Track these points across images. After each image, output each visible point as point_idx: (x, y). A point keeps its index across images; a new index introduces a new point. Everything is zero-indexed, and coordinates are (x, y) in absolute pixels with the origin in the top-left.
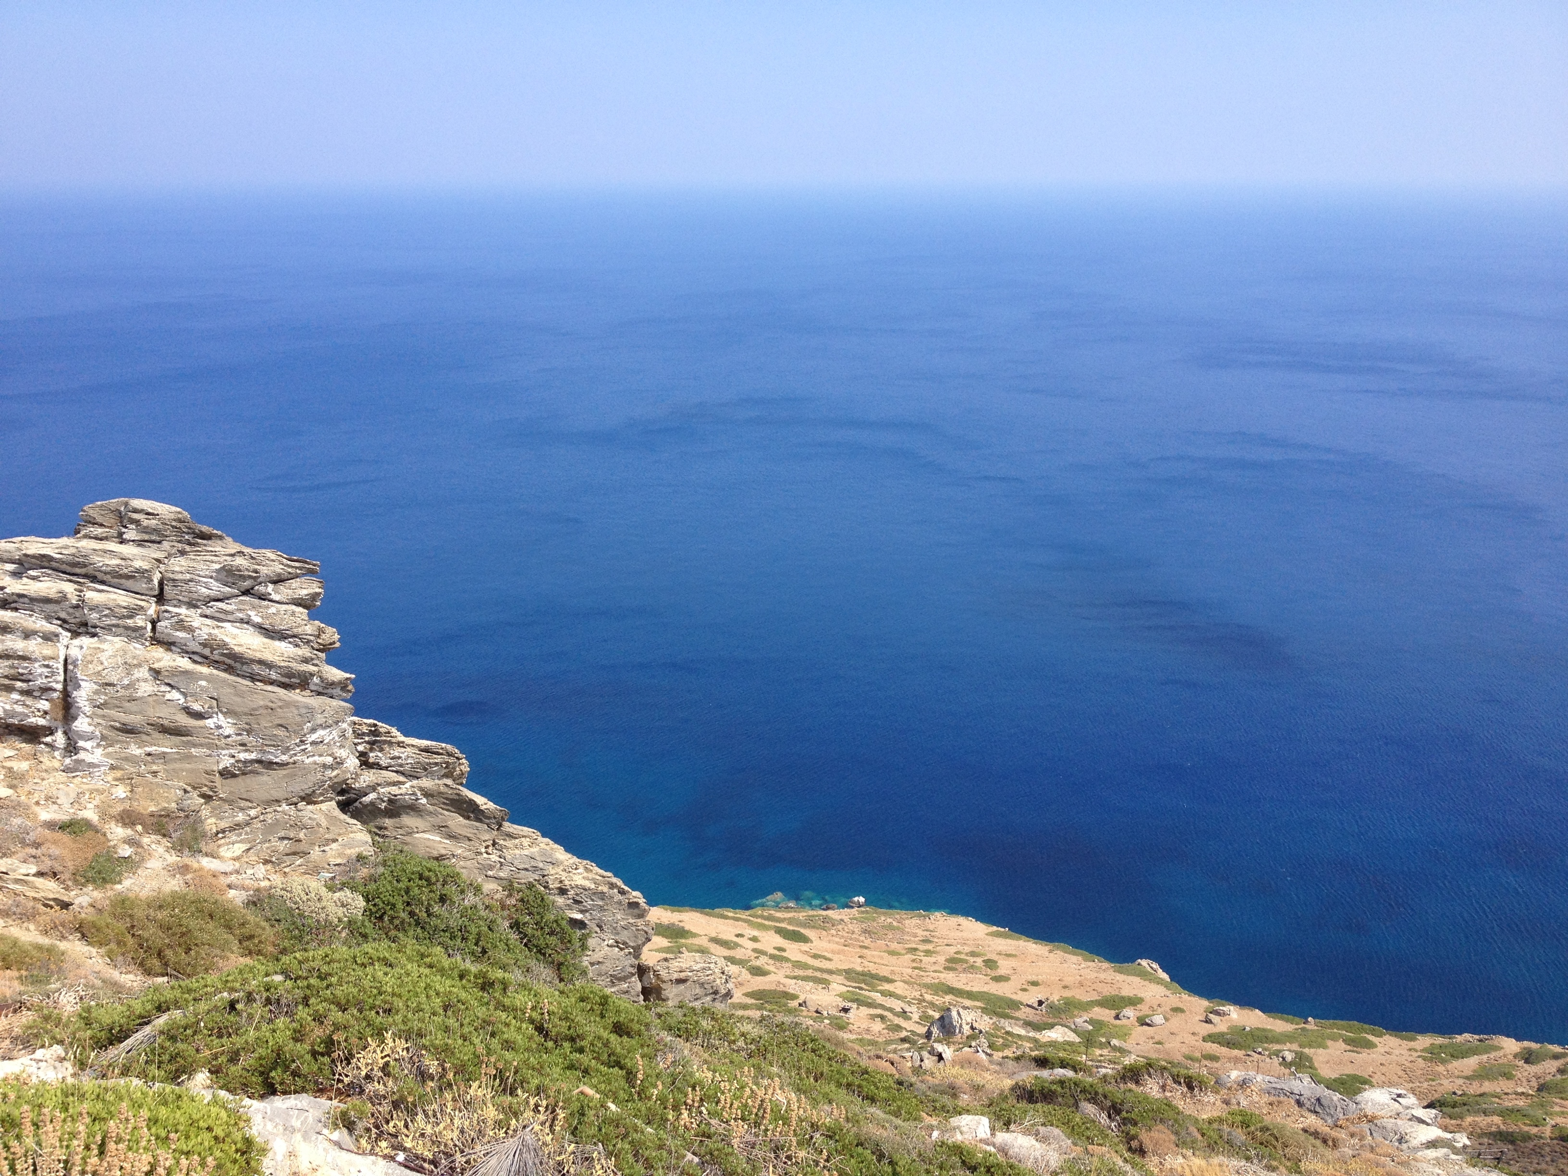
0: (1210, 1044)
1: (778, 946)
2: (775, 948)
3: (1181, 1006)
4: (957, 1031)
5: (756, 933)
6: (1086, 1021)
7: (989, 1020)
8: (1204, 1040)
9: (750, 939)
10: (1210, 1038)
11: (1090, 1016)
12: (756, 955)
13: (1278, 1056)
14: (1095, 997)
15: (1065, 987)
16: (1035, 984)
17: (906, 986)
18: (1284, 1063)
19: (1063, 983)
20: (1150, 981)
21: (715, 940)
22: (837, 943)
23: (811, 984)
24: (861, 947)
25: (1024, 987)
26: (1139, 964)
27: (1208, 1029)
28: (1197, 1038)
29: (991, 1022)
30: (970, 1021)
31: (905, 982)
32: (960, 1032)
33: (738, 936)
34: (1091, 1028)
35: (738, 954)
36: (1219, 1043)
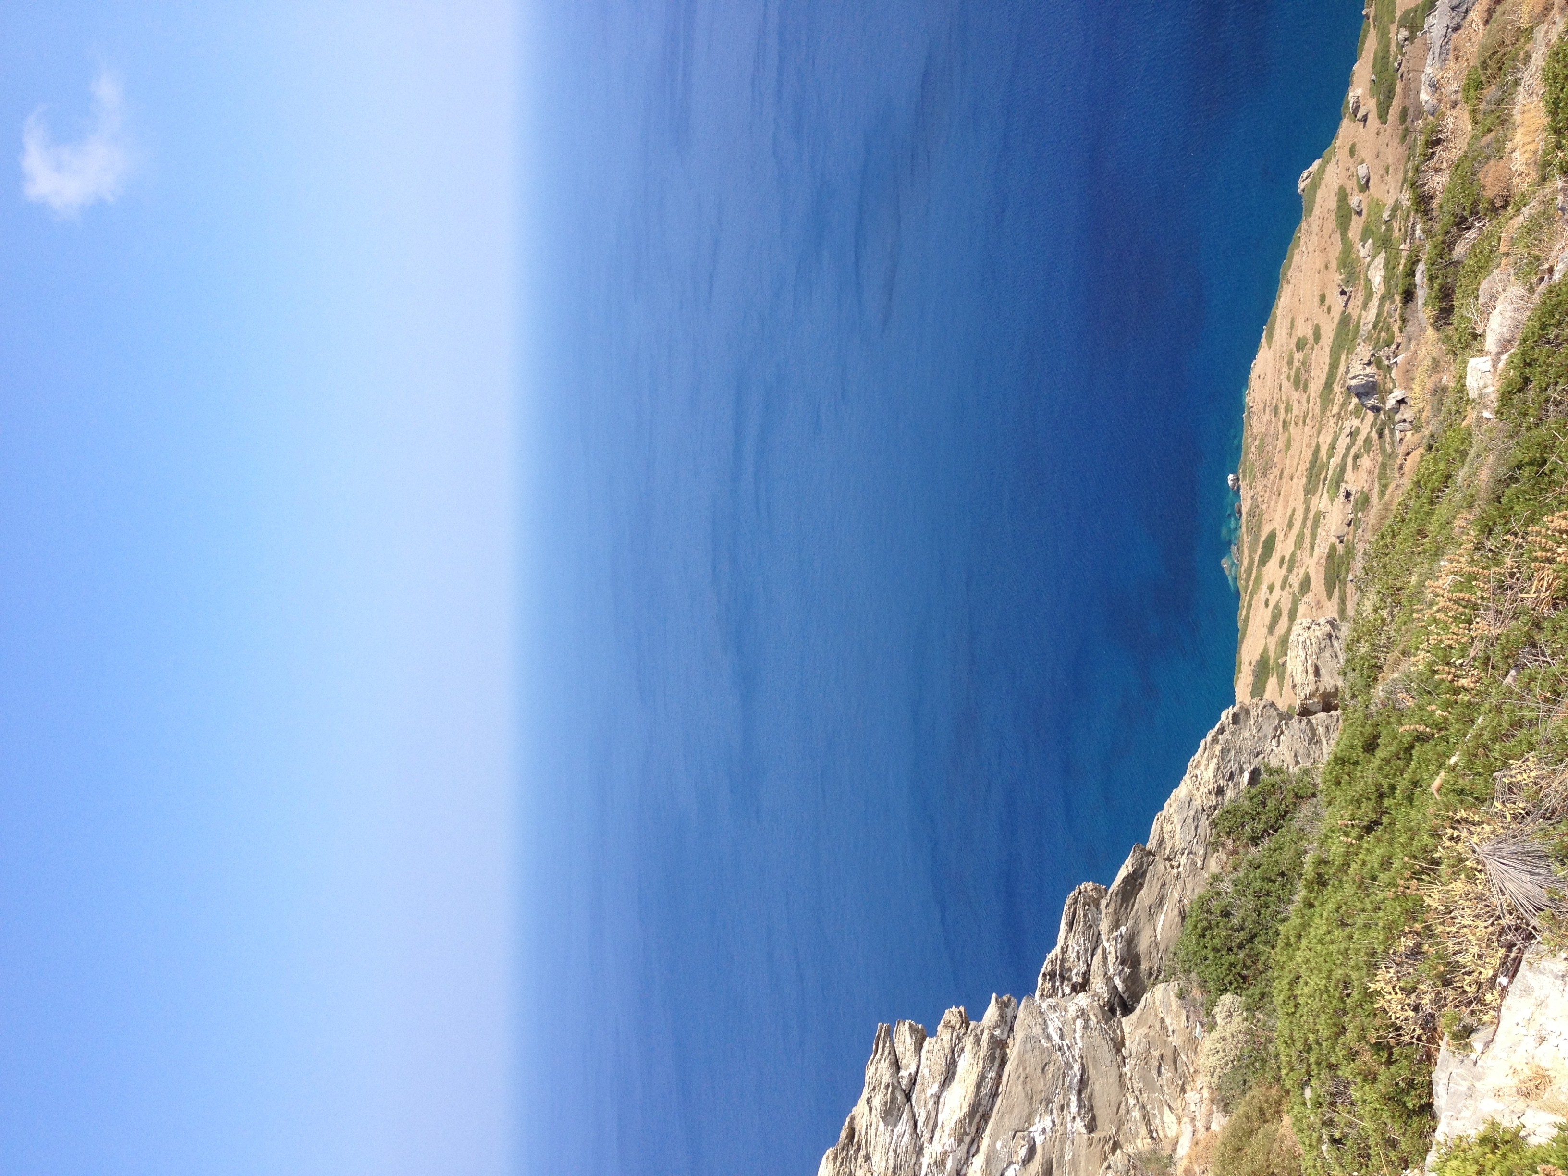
0: (1389, 117)
1: (1278, 564)
2: (1281, 567)
3: (1347, 149)
4: (1371, 379)
5: (1264, 587)
6: (1363, 246)
7: (1361, 347)
8: (1385, 123)
9: (1271, 592)
10: (1383, 116)
11: (1357, 240)
12: (1288, 586)
13: (1403, 46)
14: (1338, 236)
15: (1327, 267)
16: (1323, 299)
17: (1324, 432)
18: (1410, 39)
19: (1323, 269)
20: (1321, 179)
21: (1271, 628)
22: (1276, 503)
23: (1319, 530)
24: (1281, 478)
25: (1326, 310)
26: (1303, 191)
27: (1373, 118)
28: (1382, 130)
29: (1362, 344)
30: (1361, 367)
31: (1319, 433)
32: (1373, 377)
33: (1267, 605)
34: (1370, 241)
35: (1286, 606)
36: (1388, 107)
